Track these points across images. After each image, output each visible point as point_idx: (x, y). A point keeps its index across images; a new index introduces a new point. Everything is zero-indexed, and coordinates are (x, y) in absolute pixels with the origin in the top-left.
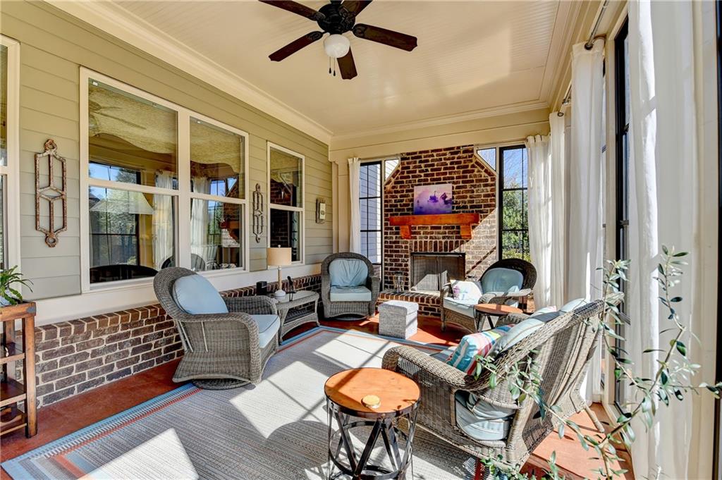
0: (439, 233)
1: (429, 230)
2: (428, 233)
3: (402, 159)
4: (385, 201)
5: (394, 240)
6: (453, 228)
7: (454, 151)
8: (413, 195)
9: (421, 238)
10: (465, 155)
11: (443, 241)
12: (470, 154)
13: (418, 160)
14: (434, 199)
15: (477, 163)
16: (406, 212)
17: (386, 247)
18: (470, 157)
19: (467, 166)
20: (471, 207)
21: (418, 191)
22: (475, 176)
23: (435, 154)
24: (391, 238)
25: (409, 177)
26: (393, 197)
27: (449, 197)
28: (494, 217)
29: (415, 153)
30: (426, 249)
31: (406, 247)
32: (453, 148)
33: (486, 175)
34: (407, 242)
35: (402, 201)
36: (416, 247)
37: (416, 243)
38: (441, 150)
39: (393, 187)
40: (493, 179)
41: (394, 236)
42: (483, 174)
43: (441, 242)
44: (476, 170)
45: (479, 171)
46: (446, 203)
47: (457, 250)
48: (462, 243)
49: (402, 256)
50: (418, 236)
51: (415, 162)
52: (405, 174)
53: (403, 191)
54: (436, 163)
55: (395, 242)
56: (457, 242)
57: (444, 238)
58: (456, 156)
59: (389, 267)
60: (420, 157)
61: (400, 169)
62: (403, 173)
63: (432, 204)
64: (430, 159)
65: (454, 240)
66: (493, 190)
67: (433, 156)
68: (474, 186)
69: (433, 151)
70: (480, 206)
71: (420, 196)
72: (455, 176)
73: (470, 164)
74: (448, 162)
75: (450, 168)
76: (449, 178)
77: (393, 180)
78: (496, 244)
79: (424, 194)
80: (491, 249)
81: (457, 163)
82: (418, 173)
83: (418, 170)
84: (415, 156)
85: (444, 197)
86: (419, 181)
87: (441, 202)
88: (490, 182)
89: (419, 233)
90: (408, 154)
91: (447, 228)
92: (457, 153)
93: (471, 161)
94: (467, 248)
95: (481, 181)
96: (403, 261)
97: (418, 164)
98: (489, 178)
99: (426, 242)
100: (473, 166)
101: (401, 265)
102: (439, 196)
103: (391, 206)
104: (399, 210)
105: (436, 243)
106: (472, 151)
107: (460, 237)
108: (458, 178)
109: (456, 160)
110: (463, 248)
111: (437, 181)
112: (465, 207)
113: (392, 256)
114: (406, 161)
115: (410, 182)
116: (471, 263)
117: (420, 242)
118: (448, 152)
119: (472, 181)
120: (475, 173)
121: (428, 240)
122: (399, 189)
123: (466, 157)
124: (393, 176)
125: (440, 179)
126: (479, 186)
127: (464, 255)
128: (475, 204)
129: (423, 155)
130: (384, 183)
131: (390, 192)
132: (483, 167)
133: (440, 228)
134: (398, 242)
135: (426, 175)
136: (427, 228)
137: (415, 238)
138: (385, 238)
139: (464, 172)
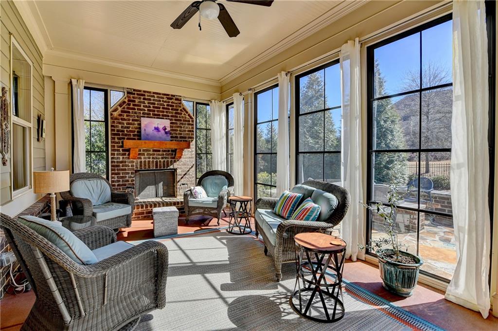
0: (159, 155)
1: (151, 153)
2: (151, 155)
3: (128, 93)
4: (112, 126)
5: (121, 160)
6: (169, 151)
7: (170, 97)
8: (140, 124)
9: (145, 158)
10: (176, 102)
11: (162, 160)
12: (179, 102)
13: (142, 97)
14: (157, 129)
15: (183, 108)
16: (132, 137)
17: (112, 166)
18: (179, 104)
19: (178, 110)
20: (180, 137)
21: (145, 121)
22: (183, 117)
23: (156, 96)
24: (118, 158)
25: (135, 109)
26: (120, 123)
27: (168, 129)
28: (193, 145)
29: (140, 91)
30: (149, 167)
31: (132, 166)
32: (168, 95)
33: (189, 118)
34: (133, 162)
35: (128, 128)
36: (141, 166)
37: (141, 162)
38: (160, 94)
39: (120, 115)
40: (193, 121)
41: (121, 157)
42: (187, 117)
43: (160, 161)
44: (183, 113)
45: (185, 114)
46: (166, 133)
47: (171, 167)
48: (175, 162)
49: (128, 173)
50: (142, 157)
51: (140, 98)
52: (131, 106)
53: (129, 120)
54: (156, 103)
55: (122, 162)
56: (171, 161)
57: (162, 158)
58: (171, 101)
59: (116, 184)
60: (144, 95)
61: (126, 100)
62: (129, 105)
63: (155, 132)
64: (152, 98)
65: (170, 160)
66: (193, 128)
67: (154, 97)
68: (182, 124)
69: (154, 93)
70: (185, 138)
71: (146, 126)
72: (170, 115)
73: (180, 109)
74: (165, 104)
75: (166, 109)
76: (166, 116)
77: (120, 109)
78: (194, 163)
79: (150, 125)
80: (192, 165)
81: (171, 106)
82: (142, 107)
83: (142, 105)
84: (141, 94)
85: (165, 129)
86: (143, 113)
87: (163, 132)
88: (191, 123)
89: (144, 154)
90: (134, 90)
91: (164, 151)
92: (171, 99)
93: (180, 107)
94: (178, 165)
95: (186, 121)
96: (131, 177)
97: (142, 100)
98: (191, 120)
99: (149, 161)
100: (181, 110)
101: (128, 181)
102: (161, 127)
103: (118, 131)
104: (126, 135)
105: (157, 162)
106: (181, 100)
107: (174, 158)
108: (172, 116)
109: (170, 104)
110: (176, 165)
111: (157, 116)
112: (176, 137)
113: (119, 174)
114: (132, 96)
115: (135, 113)
116: (180, 175)
117: (145, 162)
118: (165, 97)
119: (181, 120)
120: (182, 115)
121: (151, 160)
122: (125, 117)
123: (177, 103)
124: (120, 105)
125: (159, 115)
126: (185, 124)
127: (175, 170)
128: (182, 136)
129: (146, 94)
130: (110, 110)
131: (116, 119)
132: (187, 112)
133: (159, 151)
134: (125, 162)
135: (148, 110)
136: (150, 151)
137: (140, 158)
138: (112, 158)
139: (176, 113)
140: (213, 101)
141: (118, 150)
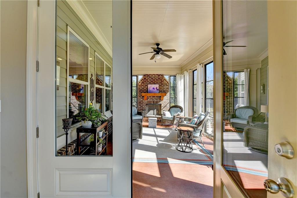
0: (154, 98)
1: (152, 97)
2: (152, 98)
3: (144, 76)
4: (139, 88)
6: (158, 97)
7: (159, 75)
8: (147, 87)
9: (149, 100)
10: (161, 77)
11: (156, 101)
13: (149, 77)
14: (154, 88)
16: (145, 92)
17: (139, 102)
19: (162, 80)
20: (163, 91)
21: (149, 86)
22: (164, 83)
23: (153, 75)
25: (146, 81)
26: (141, 87)
27: (158, 88)
28: (168, 94)
29: (148, 74)
30: (151, 103)
31: (145, 102)
32: (158, 74)
34: (145, 101)
35: (144, 88)
36: (148, 102)
37: (148, 101)
38: (155, 75)
39: (141, 84)
40: (168, 84)
41: (141, 99)
42: (166, 82)
43: (155, 101)
46: (157, 90)
47: (159, 103)
48: (161, 101)
49: (144, 105)
50: (149, 99)
51: (148, 77)
52: (145, 80)
53: (144, 86)
54: (154, 78)
55: (142, 101)
56: (159, 101)
57: (156, 100)
58: (159, 77)
59: (140, 109)
60: (149, 76)
61: (143, 79)
62: (144, 80)
63: (153, 90)
64: (152, 77)
66: (168, 87)
67: (153, 76)
68: (164, 86)
69: (153, 74)
70: (165, 91)
71: (150, 87)
72: (159, 82)
73: (163, 79)
74: (157, 78)
75: (157, 80)
76: (157, 83)
77: (141, 82)
78: (169, 102)
79: (151, 87)
80: (168, 102)
81: (159, 79)
82: (149, 80)
83: (149, 79)
84: (148, 75)
85: (157, 88)
86: (149, 83)
87: (156, 89)
88: (168, 85)
89: (149, 98)
90: (146, 74)
91: (157, 97)
92: (159, 76)
94: (162, 102)
95: (165, 84)
96: (144, 107)
97: (148, 78)
99: (151, 101)
100: (163, 80)
101: (144, 108)
102: (155, 88)
103: (140, 90)
104: (143, 91)
105: (154, 101)
106: (163, 76)
107: (160, 100)
108: (160, 83)
109: (159, 78)
110: (161, 103)
111: (154, 84)
112: (161, 91)
113: (141, 105)
114: (145, 77)
115: (146, 83)
116: (163, 106)
117: (149, 101)
118: (157, 75)
119: (163, 84)
121: (152, 100)
122: (143, 85)
124: (141, 81)
125: (155, 83)
126: (165, 86)
127: (161, 104)
129: (150, 75)
130: (138, 83)
131: (140, 86)
132: (166, 81)
133: (155, 97)
134: (143, 101)
135: (151, 81)
136: (151, 97)
137: (148, 100)
138: (139, 100)
139: (161, 81)
140: (177, 75)
141: (141, 97)
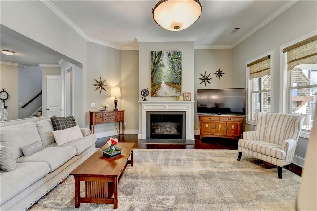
5: (268, 107)
10: (299, 72)
12: (301, 71)
15: (303, 75)
19: (299, 77)
20: (301, 94)
24: (266, 106)
26: (267, 87)
33: (307, 81)
40: (309, 83)
44: (303, 78)
45: (304, 79)
48: (298, 109)
56: (296, 108)
58: (295, 71)
65: (294, 108)
70: (304, 93)
81: (296, 75)
93: (301, 74)
100: (302, 77)
109: (295, 73)
110: (298, 111)
119: (302, 83)
120: (303, 79)
128: (302, 92)
130: (262, 81)
131: (266, 85)
132: (306, 77)
138: (263, 106)
139: (298, 79)
141: (266, 102)
